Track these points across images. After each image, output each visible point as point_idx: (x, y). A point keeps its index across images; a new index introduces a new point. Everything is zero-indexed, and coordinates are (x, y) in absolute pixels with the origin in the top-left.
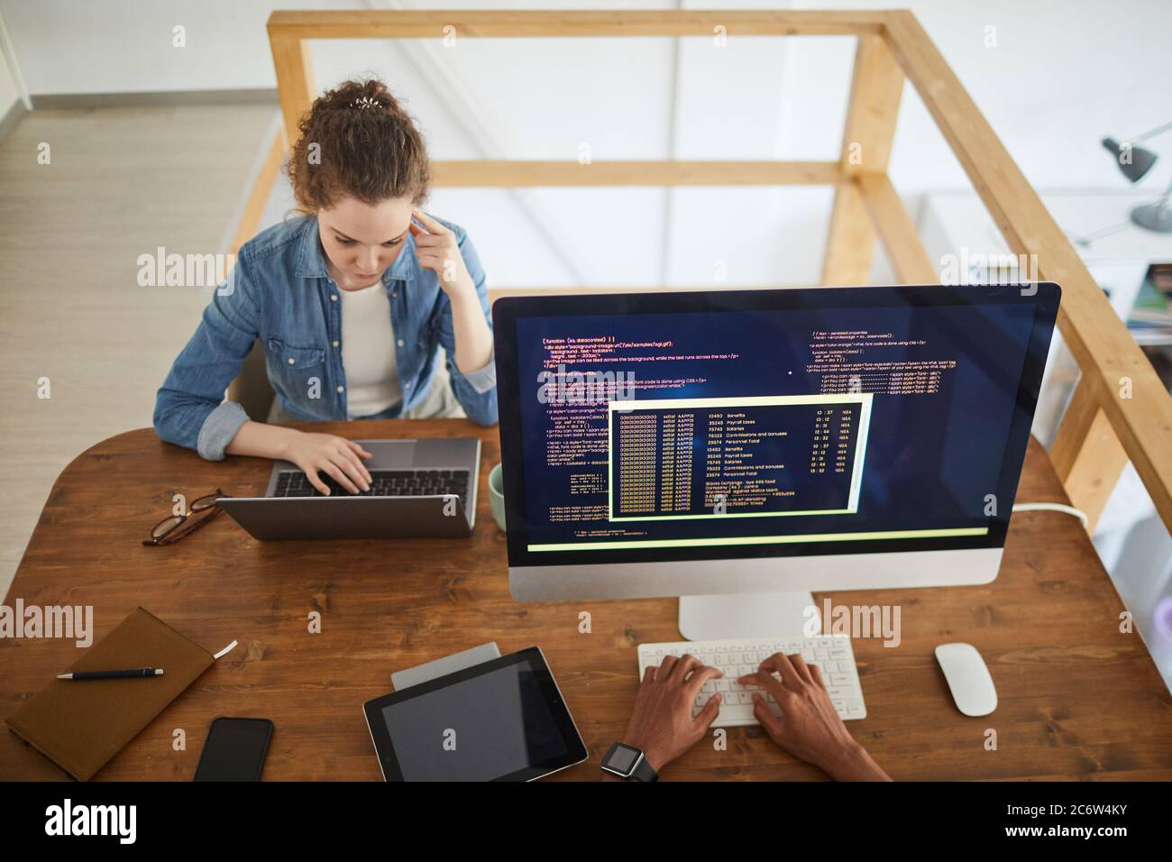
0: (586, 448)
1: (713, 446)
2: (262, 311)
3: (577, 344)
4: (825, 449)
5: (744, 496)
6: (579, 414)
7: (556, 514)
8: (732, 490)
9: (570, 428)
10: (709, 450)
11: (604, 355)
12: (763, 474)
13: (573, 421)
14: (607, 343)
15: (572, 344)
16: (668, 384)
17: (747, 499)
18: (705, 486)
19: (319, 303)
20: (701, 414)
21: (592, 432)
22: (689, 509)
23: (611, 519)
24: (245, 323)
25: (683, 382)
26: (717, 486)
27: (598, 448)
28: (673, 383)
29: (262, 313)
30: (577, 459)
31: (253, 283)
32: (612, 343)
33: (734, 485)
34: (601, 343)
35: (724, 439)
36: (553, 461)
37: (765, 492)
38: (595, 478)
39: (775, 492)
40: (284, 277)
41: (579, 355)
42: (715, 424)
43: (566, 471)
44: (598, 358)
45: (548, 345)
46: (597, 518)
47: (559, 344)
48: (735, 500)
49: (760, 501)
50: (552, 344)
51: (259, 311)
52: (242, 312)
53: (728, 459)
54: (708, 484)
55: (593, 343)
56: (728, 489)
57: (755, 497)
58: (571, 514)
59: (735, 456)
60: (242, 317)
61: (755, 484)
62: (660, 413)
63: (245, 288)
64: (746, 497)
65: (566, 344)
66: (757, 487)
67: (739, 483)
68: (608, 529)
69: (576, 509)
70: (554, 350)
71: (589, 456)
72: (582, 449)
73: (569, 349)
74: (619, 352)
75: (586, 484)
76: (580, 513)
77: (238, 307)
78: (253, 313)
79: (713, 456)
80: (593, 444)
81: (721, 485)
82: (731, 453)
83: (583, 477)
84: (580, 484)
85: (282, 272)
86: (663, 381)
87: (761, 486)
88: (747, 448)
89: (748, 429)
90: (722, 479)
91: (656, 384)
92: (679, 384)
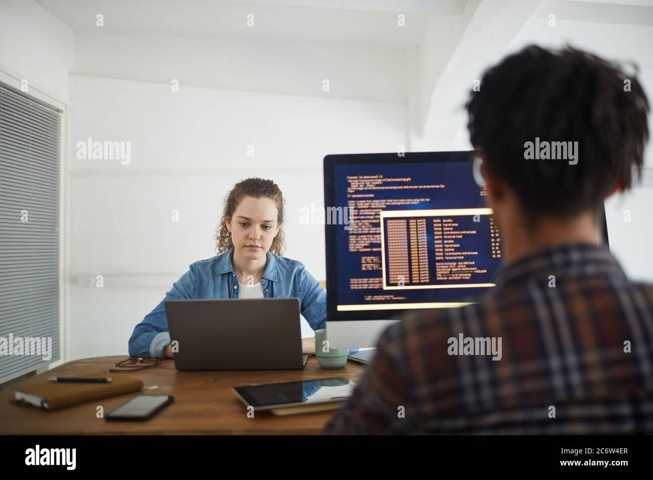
0: (370, 240)
1: (438, 239)
2: (197, 290)
3: (364, 179)
4: (498, 242)
5: (459, 272)
6: (365, 219)
7: (354, 284)
8: (451, 268)
9: (361, 228)
10: (436, 242)
11: (377, 185)
12: (467, 258)
13: (363, 223)
14: (379, 178)
15: (362, 179)
16: (411, 202)
17: (460, 275)
18: (435, 265)
19: (227, 289)
20: (429, 220)
21: (373, 230)
22: (428, 281)
23: (385, 288)
24: (187, 295)
25: (418, 200)
26: (442, 265)
27: (376, 240)
28: (413, 201)
29: (196, 292)
30: (365, 247)
31: (195, 275)
32: (381, 179)
33: (452, 265)
34: (376, 179)
35: (443, 235)
36: (352, 249)
37: (470, 270)
38: (375, 259)
39: (475, 270)
40: (210, 275)
41: (365, 185)
42: (437, 226)
43: (359, 254)
44: (374, 186)
45: (349, 179)
46: (377, 287)
47: (355, 179)
48: (453, 275)
49: (467, 276)
50: (352, 179)
51: (195, 290)
52: (187, 288)
53: (447, 248)
54: (437, 264)
55: (372, 179)
56: (449, 268)
57: (465, 273)
58: (362, 284)
59: (451, 246)
60: (186, 291)
61: (463, 265)
62: (408, 219)
63: (190, 277)
64: (459, 273)
65: (358, 179)
66: (465, 266)
67: (454, 264)
68: (384, 295)
69: (365, 280)
70: (353, 182)
71: (372, 245)
72: (368, 240)
73: (360, 182)
74: (385, 184)
75: (370, 263)
76: (367, 283)
77: (185, 286)
78: (192, 290)
79: (438, 247)
80: (373, 237)
81: (444, 265)
82: (448, 244)
83: (369, 259)
84: (367, 264)
85: (210, 271)
86: (408, 200)
87: (468, 266)
88: (456, 241)
89: (455, 229)
90: (444, 261)
91: (405, 202)
92: (416, 201)
